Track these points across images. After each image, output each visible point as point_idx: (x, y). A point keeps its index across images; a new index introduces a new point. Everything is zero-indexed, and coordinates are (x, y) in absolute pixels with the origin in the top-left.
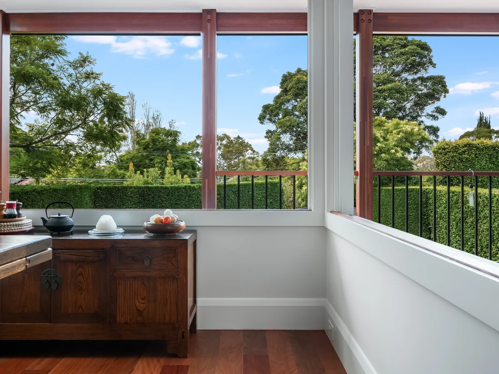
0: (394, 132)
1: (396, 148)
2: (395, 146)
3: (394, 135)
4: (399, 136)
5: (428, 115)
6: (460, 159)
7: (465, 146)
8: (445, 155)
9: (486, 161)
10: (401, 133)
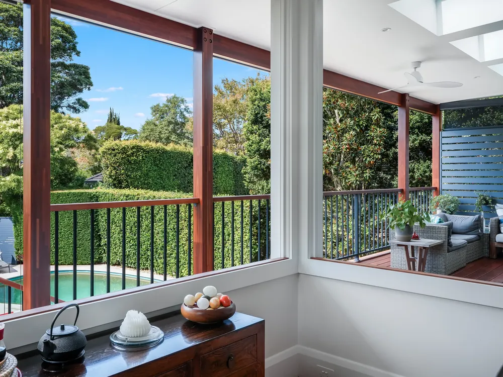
0: (56, 126)
1: (60, 145)
2: (59, 143)
3: (55, 130)
4: (63, 132)
5: (69, 106)
6: (128, 161)
7: (133, 148)
8: (115, 156)
9: (151, 163)
10: (64, 129)
